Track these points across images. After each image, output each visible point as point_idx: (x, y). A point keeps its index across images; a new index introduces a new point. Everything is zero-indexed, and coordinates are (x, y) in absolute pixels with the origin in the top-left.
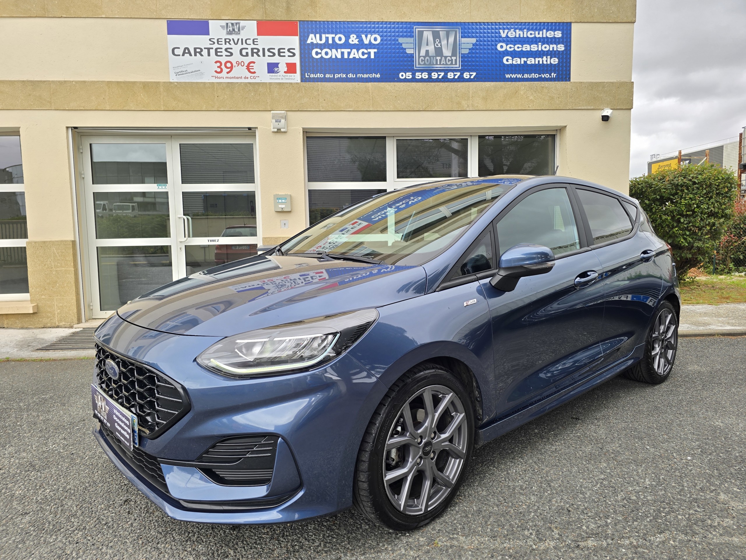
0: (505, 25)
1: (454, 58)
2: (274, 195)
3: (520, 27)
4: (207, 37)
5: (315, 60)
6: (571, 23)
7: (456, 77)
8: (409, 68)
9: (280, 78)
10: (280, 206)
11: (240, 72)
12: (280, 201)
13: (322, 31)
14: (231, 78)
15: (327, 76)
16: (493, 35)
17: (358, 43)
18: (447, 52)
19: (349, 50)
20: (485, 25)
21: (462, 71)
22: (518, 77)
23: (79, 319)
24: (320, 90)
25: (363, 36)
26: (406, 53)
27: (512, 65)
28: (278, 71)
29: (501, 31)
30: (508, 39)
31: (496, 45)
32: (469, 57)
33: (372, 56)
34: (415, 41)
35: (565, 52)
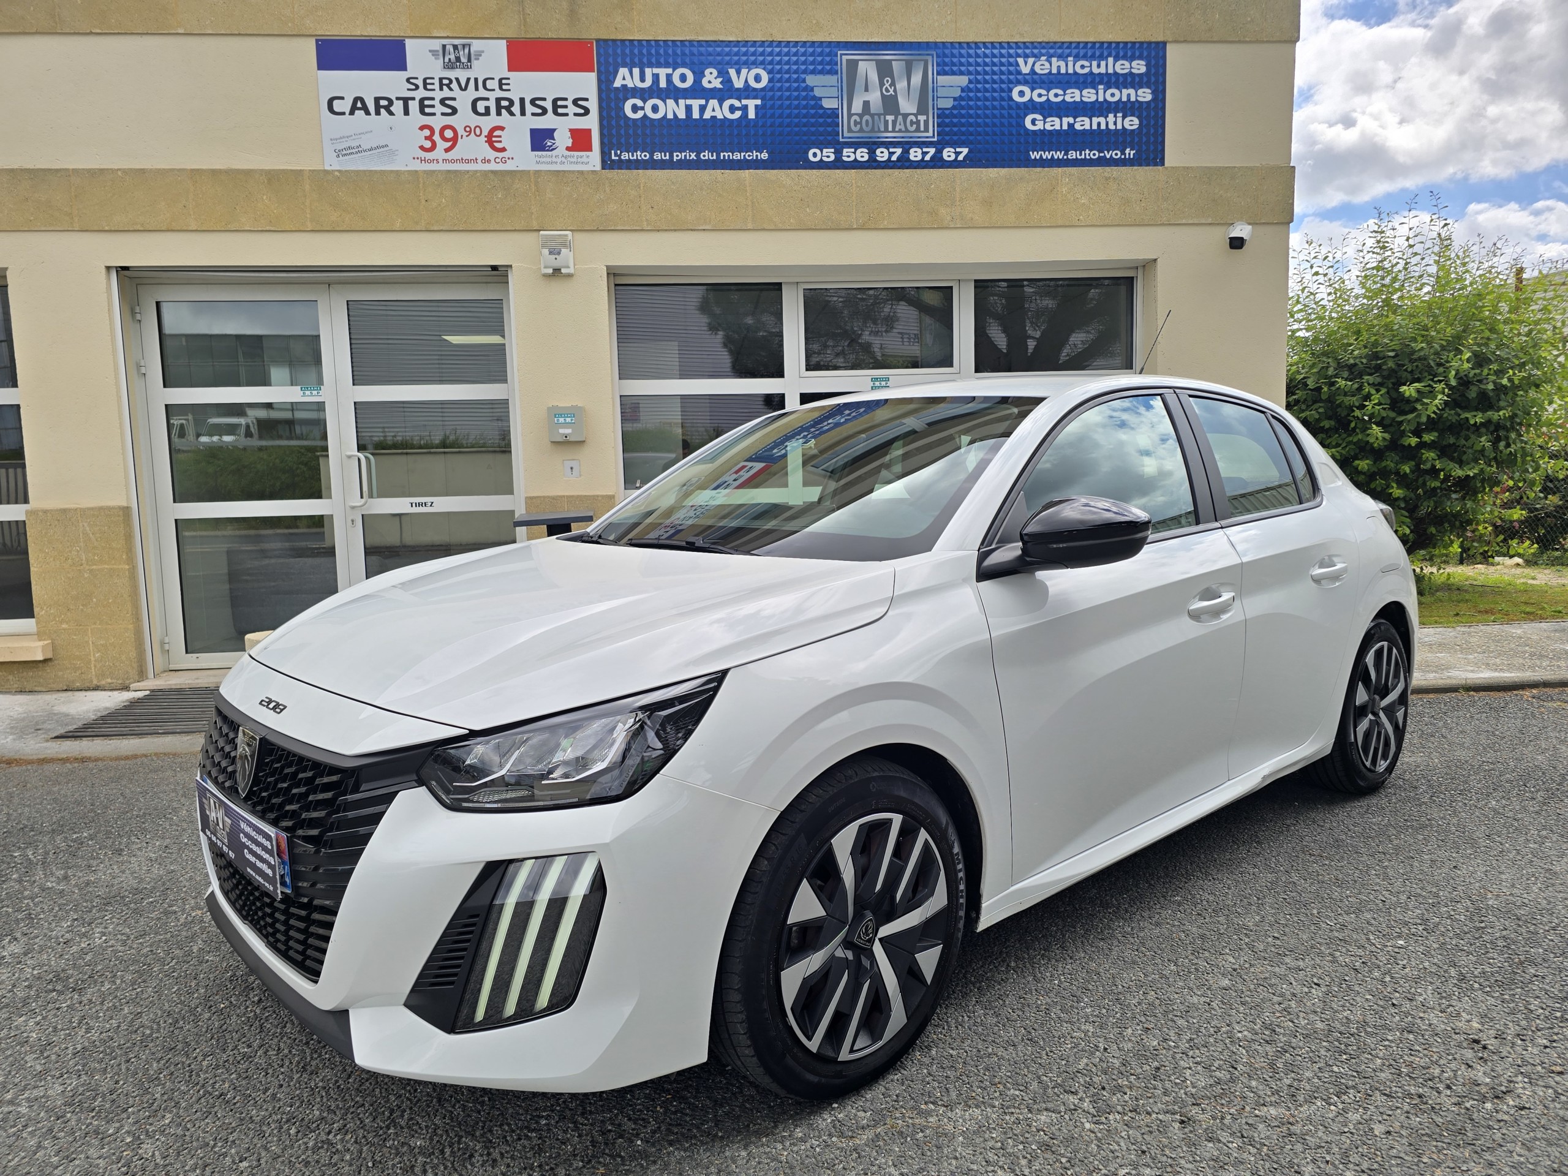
0: (1027, 48)
1: (922, 118)
2: (549, 408)
3: (1060, 51)
4: (403, 75)
5: (630, 123)
6: (1164, 43)
7: (927, 158)
8: (830, 138)
9: (559, 160)
10: (561, 431)
11: (473, 148)
12: (562, 420)
13: (645, 60)
14: (453, 161)
15: (658, 156)
16: (1003, 68)
17: (721, 87)
18: (907, 106)
19: (703, 102)
20: (986, 47)
21: (940, 146)
22: (1056, 157)
23: (142, 672)
24: (642, 186)
25: (732, 72)
26: (822, 107)
27: (1043, 132)
28: (554, 147)
29: (1020, 61)
30: (1035, 77)
31: (1011, 90)
32: (955, 116)
33: (752, 115)
34: (842, 82)
35: (1153, 105)
